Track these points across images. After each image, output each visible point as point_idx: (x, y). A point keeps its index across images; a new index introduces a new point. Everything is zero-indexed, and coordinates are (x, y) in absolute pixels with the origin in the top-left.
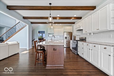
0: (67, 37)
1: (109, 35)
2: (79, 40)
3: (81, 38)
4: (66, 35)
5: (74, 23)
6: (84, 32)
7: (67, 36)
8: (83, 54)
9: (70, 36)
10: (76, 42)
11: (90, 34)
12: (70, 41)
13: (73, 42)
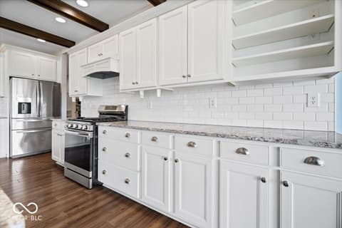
0: (29, 104)
1: (209, 99)
2: (97, 116)
3: (107, 107)
4: (26, 97)
5: (68, 43)
6: (123, 82)
7: (29, 100)
8: (127, 182)
9: (47, 101)
10: (91, 128)
11: (150, 92)
12: (50, 121)
13: (71, 128)
